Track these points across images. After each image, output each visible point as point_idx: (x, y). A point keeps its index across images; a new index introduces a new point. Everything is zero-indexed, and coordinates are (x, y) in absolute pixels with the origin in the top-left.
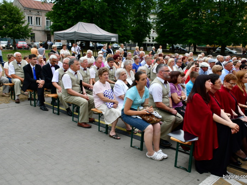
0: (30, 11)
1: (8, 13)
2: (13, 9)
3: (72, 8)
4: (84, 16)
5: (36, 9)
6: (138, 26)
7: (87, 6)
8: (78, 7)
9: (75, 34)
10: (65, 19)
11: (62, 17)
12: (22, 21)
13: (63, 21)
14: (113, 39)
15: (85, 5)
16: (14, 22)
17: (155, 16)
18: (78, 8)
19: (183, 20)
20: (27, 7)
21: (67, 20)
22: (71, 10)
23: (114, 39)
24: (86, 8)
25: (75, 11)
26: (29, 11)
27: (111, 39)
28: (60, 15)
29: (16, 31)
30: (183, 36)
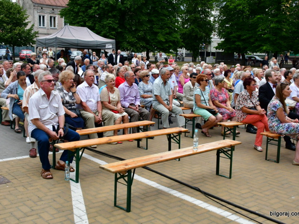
0: (42, 8)
1: (5, 12)
2: (11, 7)
3: (93, 3)
4: (110, 15)
5: (50, 6)
6: (192, 26)
8: (102, 2)
9: (56, 40)
10: (84, 19)
11: (80, 16)
12: (24, 22)
13: (81, 22)
16: (13, 24)
17: (217, 12)
18: (102, 4)
19: (256, 18)
20: (38, 2)
21: (87, 21)
22: (92, 6)
23: (109, 46)
24: (113, 3)
25: (97, 7)
26: (41, 8)
27: (105, 46)
29: (15, 36)
30: (256, 40)
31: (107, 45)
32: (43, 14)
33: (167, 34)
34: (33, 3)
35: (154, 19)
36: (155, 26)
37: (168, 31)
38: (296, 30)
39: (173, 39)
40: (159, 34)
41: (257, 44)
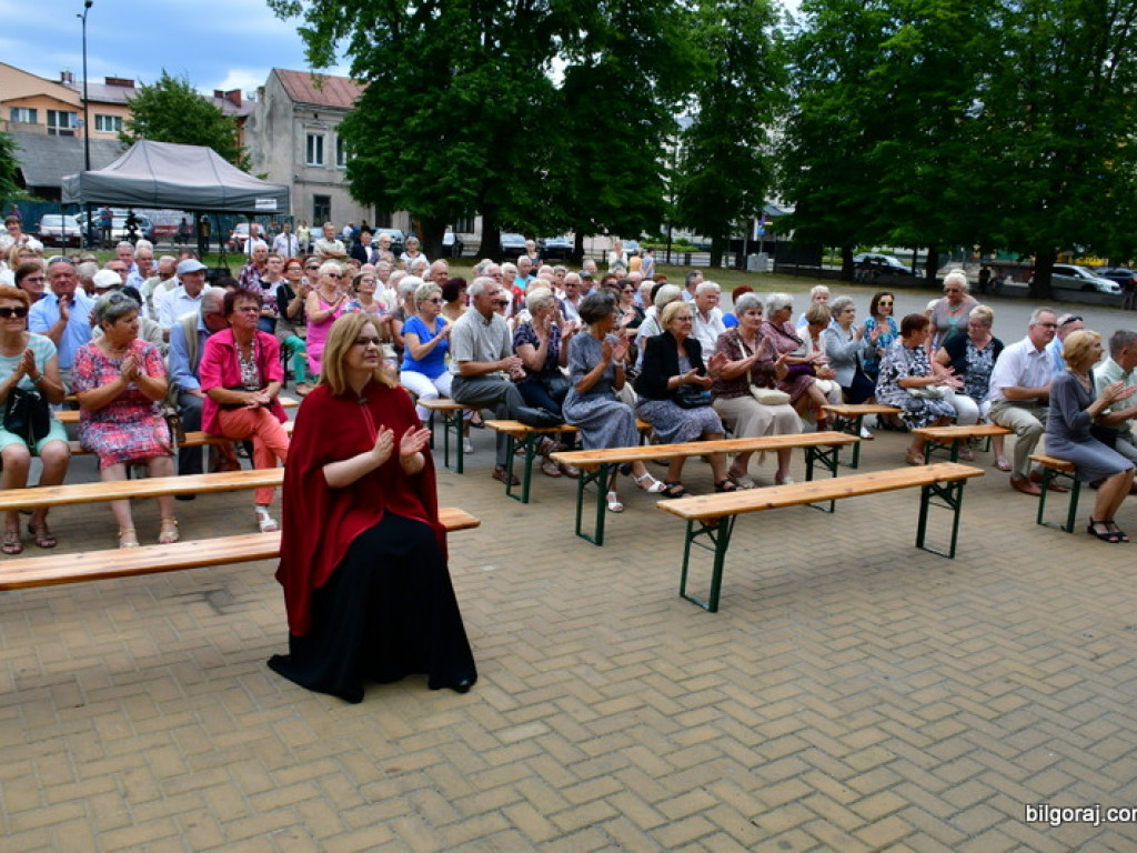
0: (316, 116)
3: (421, 99)
4: (465, 131)
5: (338, 109)
7: (474, 93)
8: (443, 97)
10: (394, 142)
13: (385, 149)
14: (261, 203)
15: (465, 87)
20: (307, 99)
22: (418, 108)
23: (266, 203)
25: (430, 111)
26: (312, 116)
27: (254, 204)
28: (378, 126)
30: (879, 211)
31: (258, 201)
32: (320, 132)
33: (628, 186)
34: (293, 101)
35: (594, 146)
36: (597, 164)
37: (630, 179)
38: (984, 183)
39: (646, 202)
40: (607, 188)
41: (879, 221)
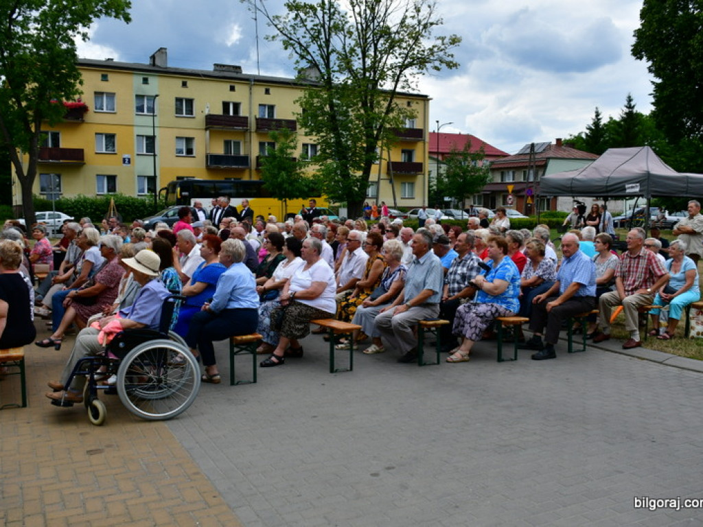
14: (629, 188)
23: (632, 187)
27: (625, 189)
31: (627, 186)
